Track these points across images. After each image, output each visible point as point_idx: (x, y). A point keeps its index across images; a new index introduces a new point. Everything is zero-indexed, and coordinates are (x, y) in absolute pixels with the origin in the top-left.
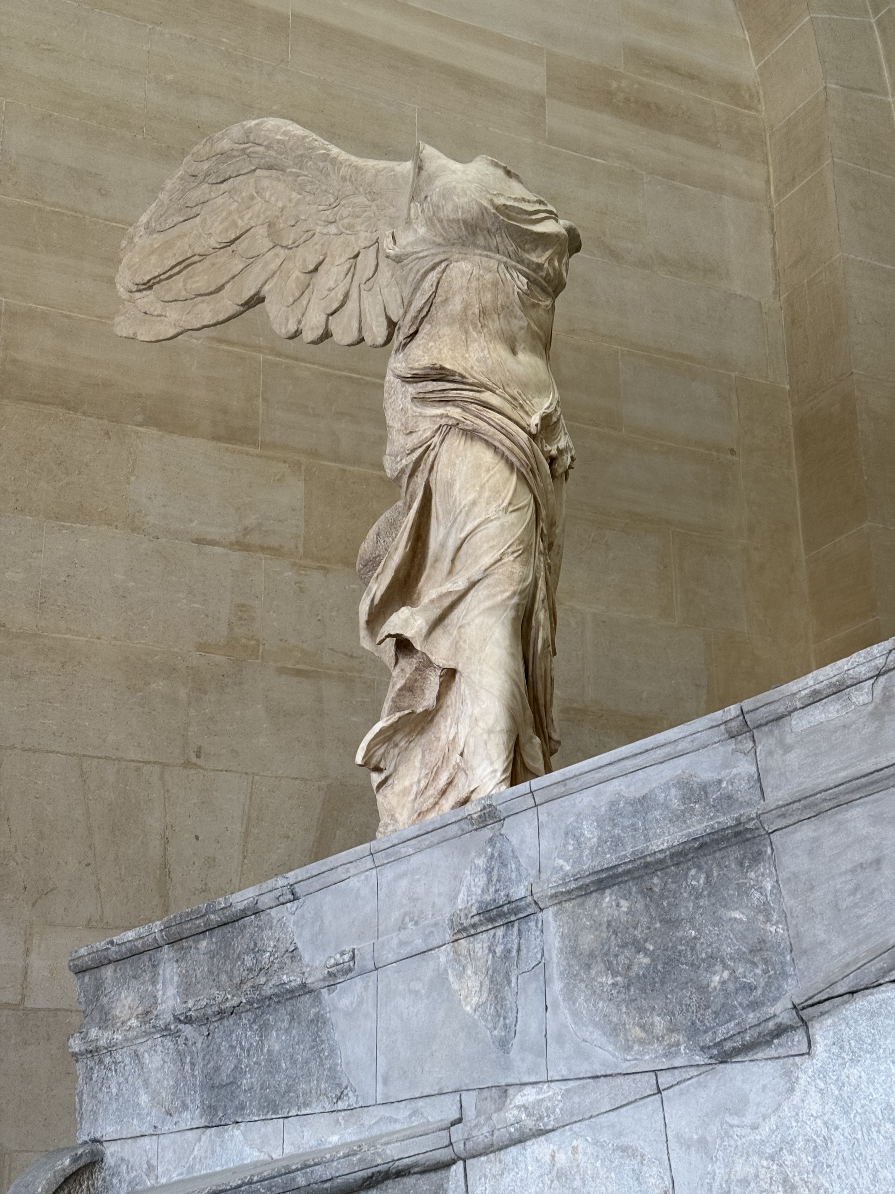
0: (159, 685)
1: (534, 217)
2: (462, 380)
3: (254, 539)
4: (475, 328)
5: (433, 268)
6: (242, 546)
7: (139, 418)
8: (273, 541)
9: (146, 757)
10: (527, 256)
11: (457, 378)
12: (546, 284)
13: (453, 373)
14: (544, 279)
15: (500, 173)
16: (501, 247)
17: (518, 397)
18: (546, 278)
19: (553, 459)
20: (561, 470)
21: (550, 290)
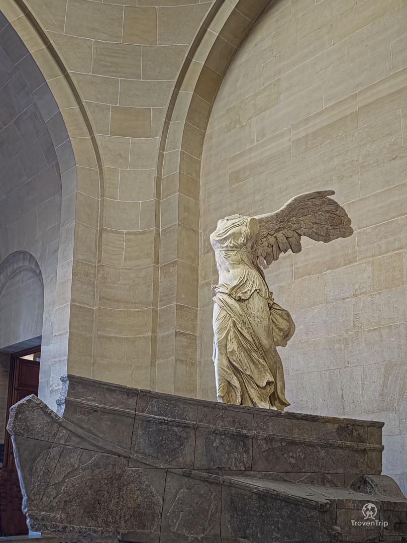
0: (337, 346)
3: (358, 292)
6: (355, 295)
7: (326, 269)
8: (364, 290)
9: (335, 368)
18: (231, 247)
19: (239, 297)
20: (248, 297)
21: (235, 249)
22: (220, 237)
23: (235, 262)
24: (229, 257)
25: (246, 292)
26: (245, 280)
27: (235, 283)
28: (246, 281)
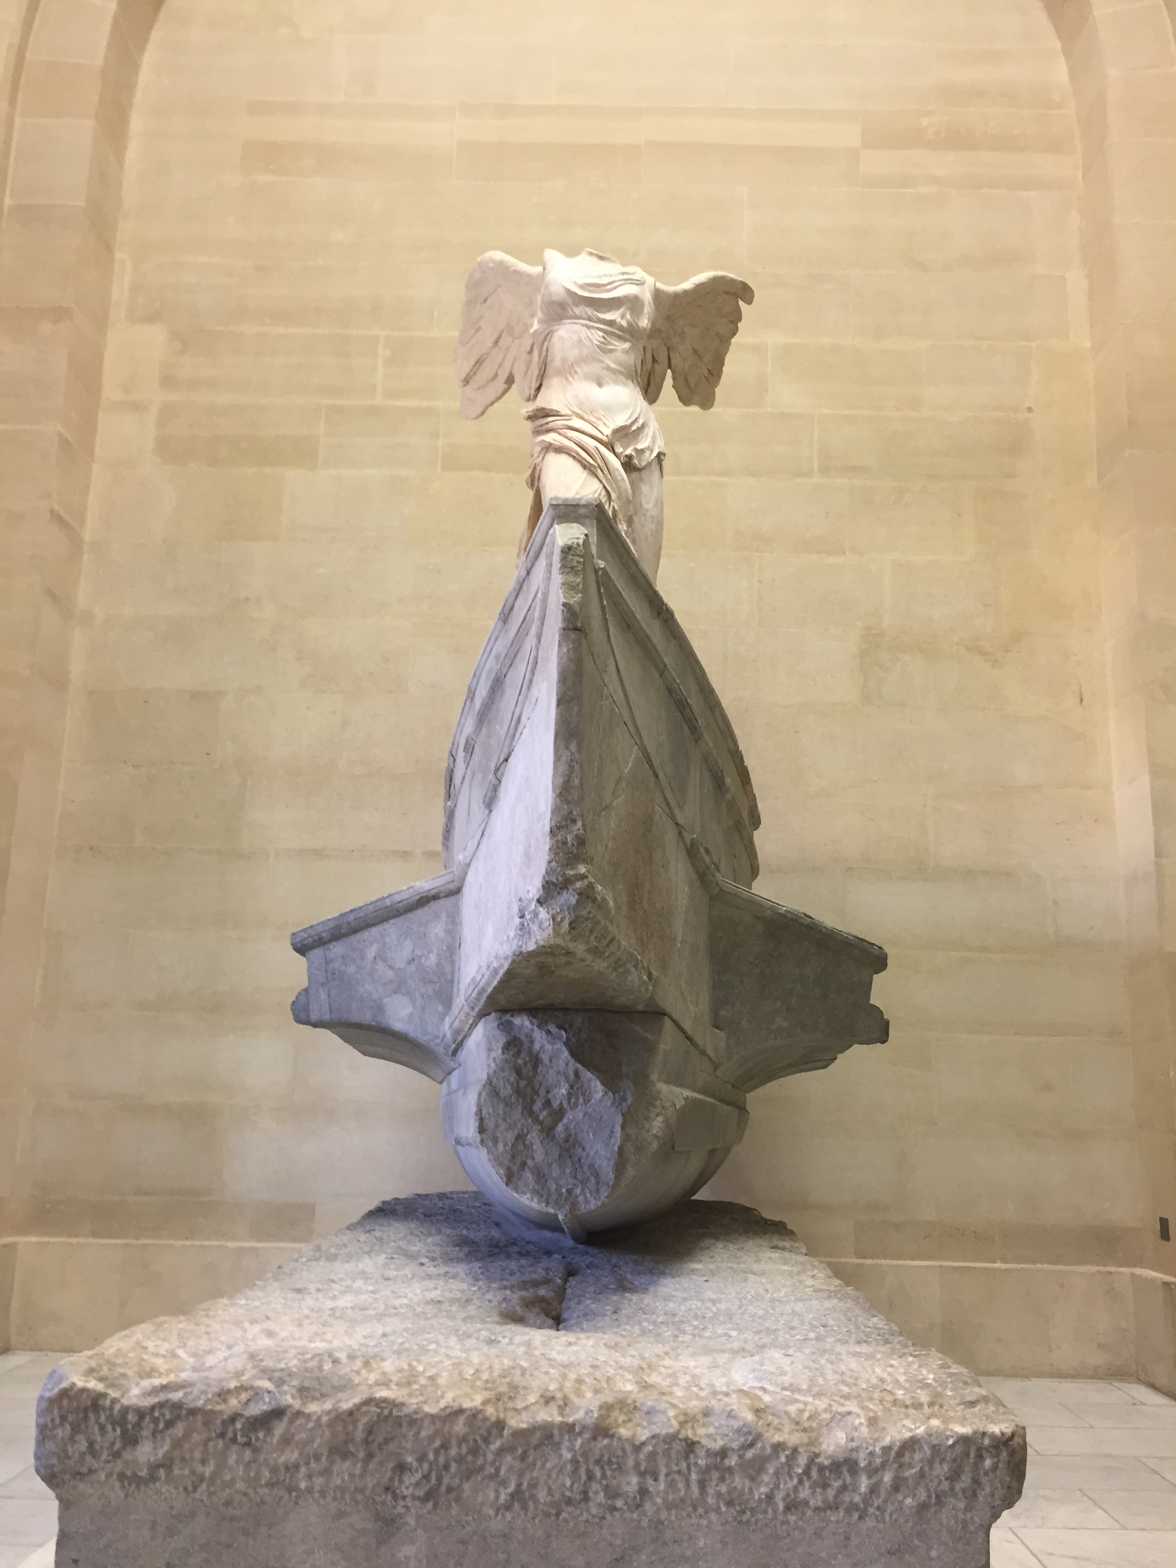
1: (608, 287)
2: (556, 414)
4: (571, 374)
5: (545, 339)
10: (601, 316)
11: (555, 413)
12: (621, 333)
13: (552, 410)
14: (619, 330)
15: (594, 260)
16: (584, 315)
17: (602, 417)
18: (621, 328)
19: (630, 457)
20: (644, 464)
21: (628, 336)
22: (590, 291)
23: (622, 369)
24: (611, 351)
25: (642, 451)
26: (641, 421)
27: (621, 420)
28: (643, 425)
